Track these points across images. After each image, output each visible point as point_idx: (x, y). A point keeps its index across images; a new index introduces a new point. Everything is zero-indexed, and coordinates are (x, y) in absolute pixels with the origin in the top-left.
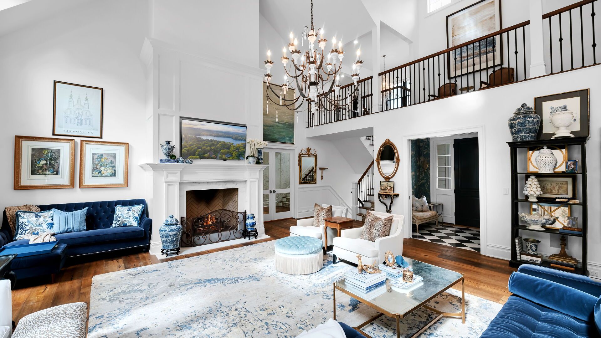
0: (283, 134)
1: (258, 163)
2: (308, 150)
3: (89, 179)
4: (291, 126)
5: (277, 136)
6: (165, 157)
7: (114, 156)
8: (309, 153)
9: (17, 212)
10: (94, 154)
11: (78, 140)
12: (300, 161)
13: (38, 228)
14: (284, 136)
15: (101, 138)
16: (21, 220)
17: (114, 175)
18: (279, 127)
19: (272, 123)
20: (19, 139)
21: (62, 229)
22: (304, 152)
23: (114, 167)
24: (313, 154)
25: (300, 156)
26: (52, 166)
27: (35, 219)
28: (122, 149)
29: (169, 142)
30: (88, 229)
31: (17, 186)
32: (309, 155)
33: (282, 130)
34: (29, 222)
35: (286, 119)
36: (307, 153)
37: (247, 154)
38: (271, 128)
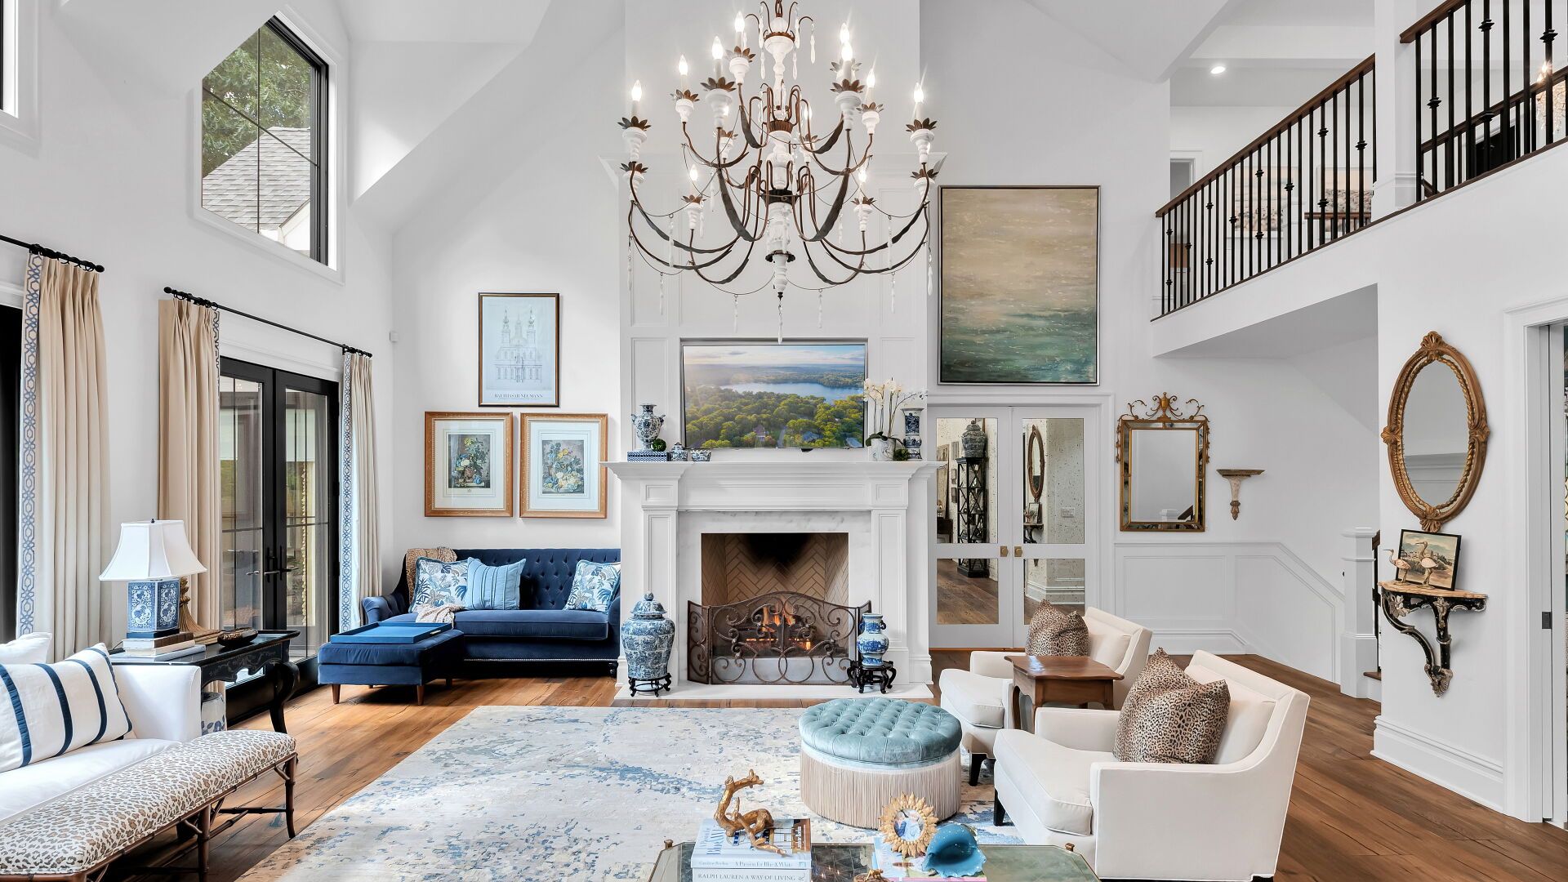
0: (1050, 352)
1: (900, 456)
2: (1165, 403)
3: (538, 500)
4: (1086, 322)
5: (1022, 363)
6: (641, 447)
7: (580, 446)
8: (1169, 414)
9: (418, 561)
10: (544, 442)
11: (517, 412)
12: (1124, 445)
13: (442, 593)
14: (1052, 359)
15: (558, 406)
16: (423, 576)
17: (580, 489)
18: (1031, 328)
19: (1004, 319)
20: (431, 416)
21: (477, 601)
22: (1141, 413)
23: (580, 471)
24: (1186, 416)
25: (1125, 427)
26: (478, 469)
27: (439, 575)
28: (594, 428)
29: (649, 409)
30: (521, 608)
31: (431, 512)
32: (1169, 424)
33: (1047, 339)
34: (430, 580)
35: (1062, 298)
36: (1160, 414)
37: (870, 431)
38: (999, 337)
